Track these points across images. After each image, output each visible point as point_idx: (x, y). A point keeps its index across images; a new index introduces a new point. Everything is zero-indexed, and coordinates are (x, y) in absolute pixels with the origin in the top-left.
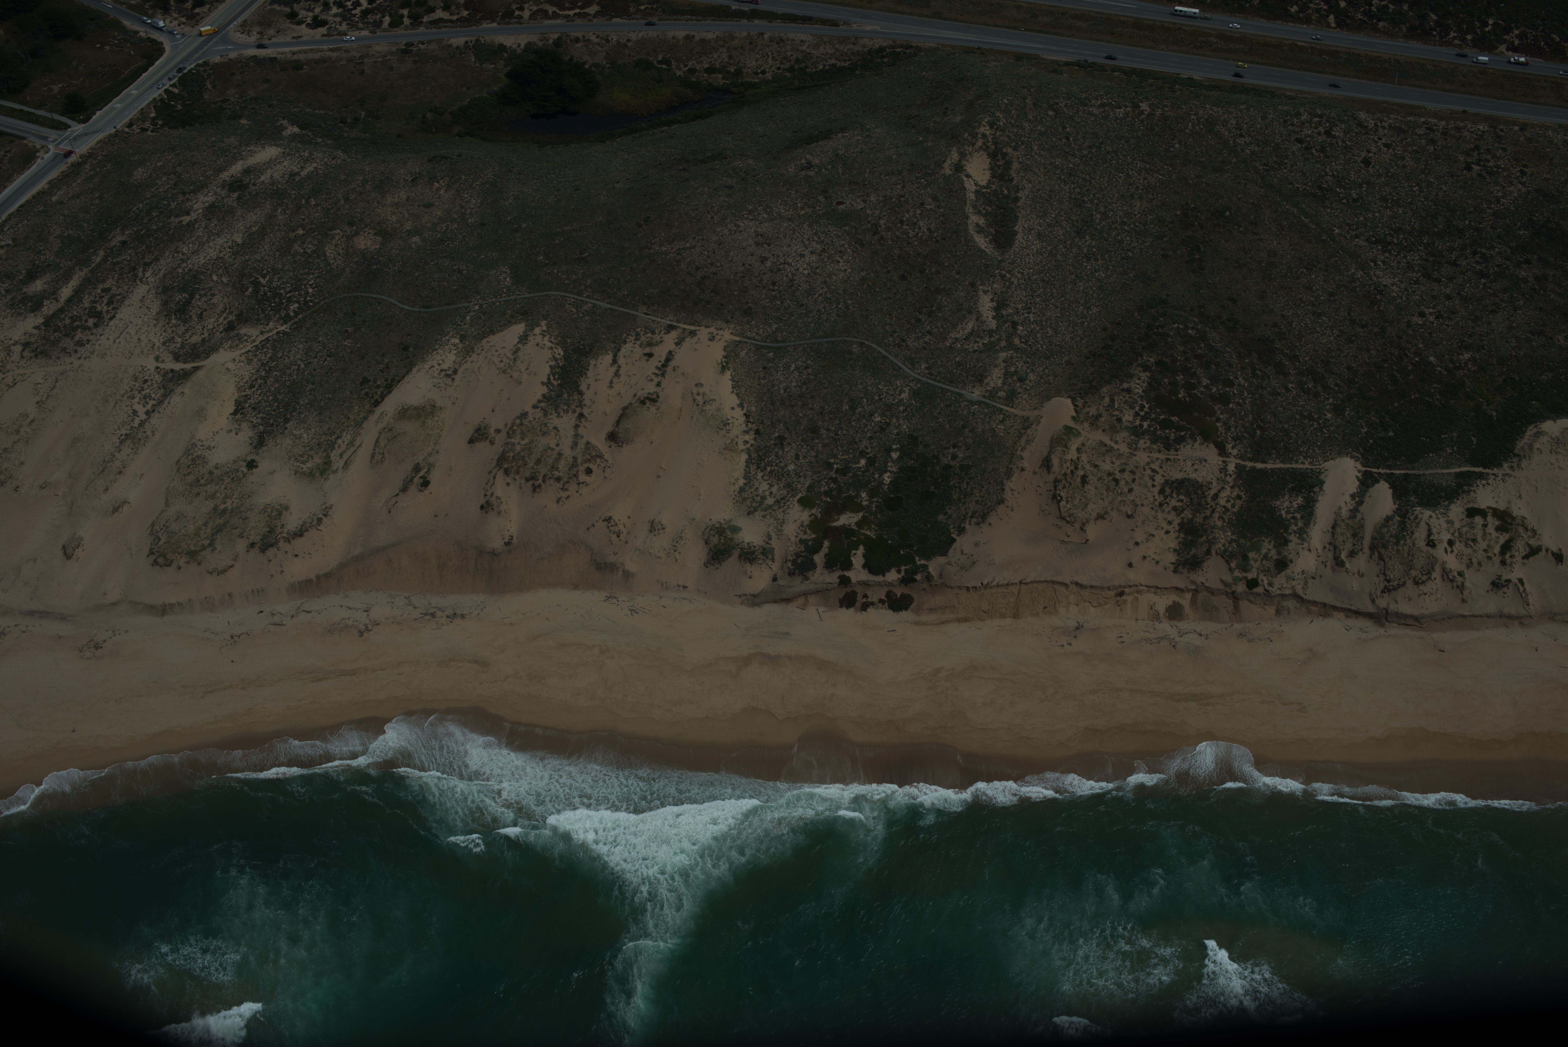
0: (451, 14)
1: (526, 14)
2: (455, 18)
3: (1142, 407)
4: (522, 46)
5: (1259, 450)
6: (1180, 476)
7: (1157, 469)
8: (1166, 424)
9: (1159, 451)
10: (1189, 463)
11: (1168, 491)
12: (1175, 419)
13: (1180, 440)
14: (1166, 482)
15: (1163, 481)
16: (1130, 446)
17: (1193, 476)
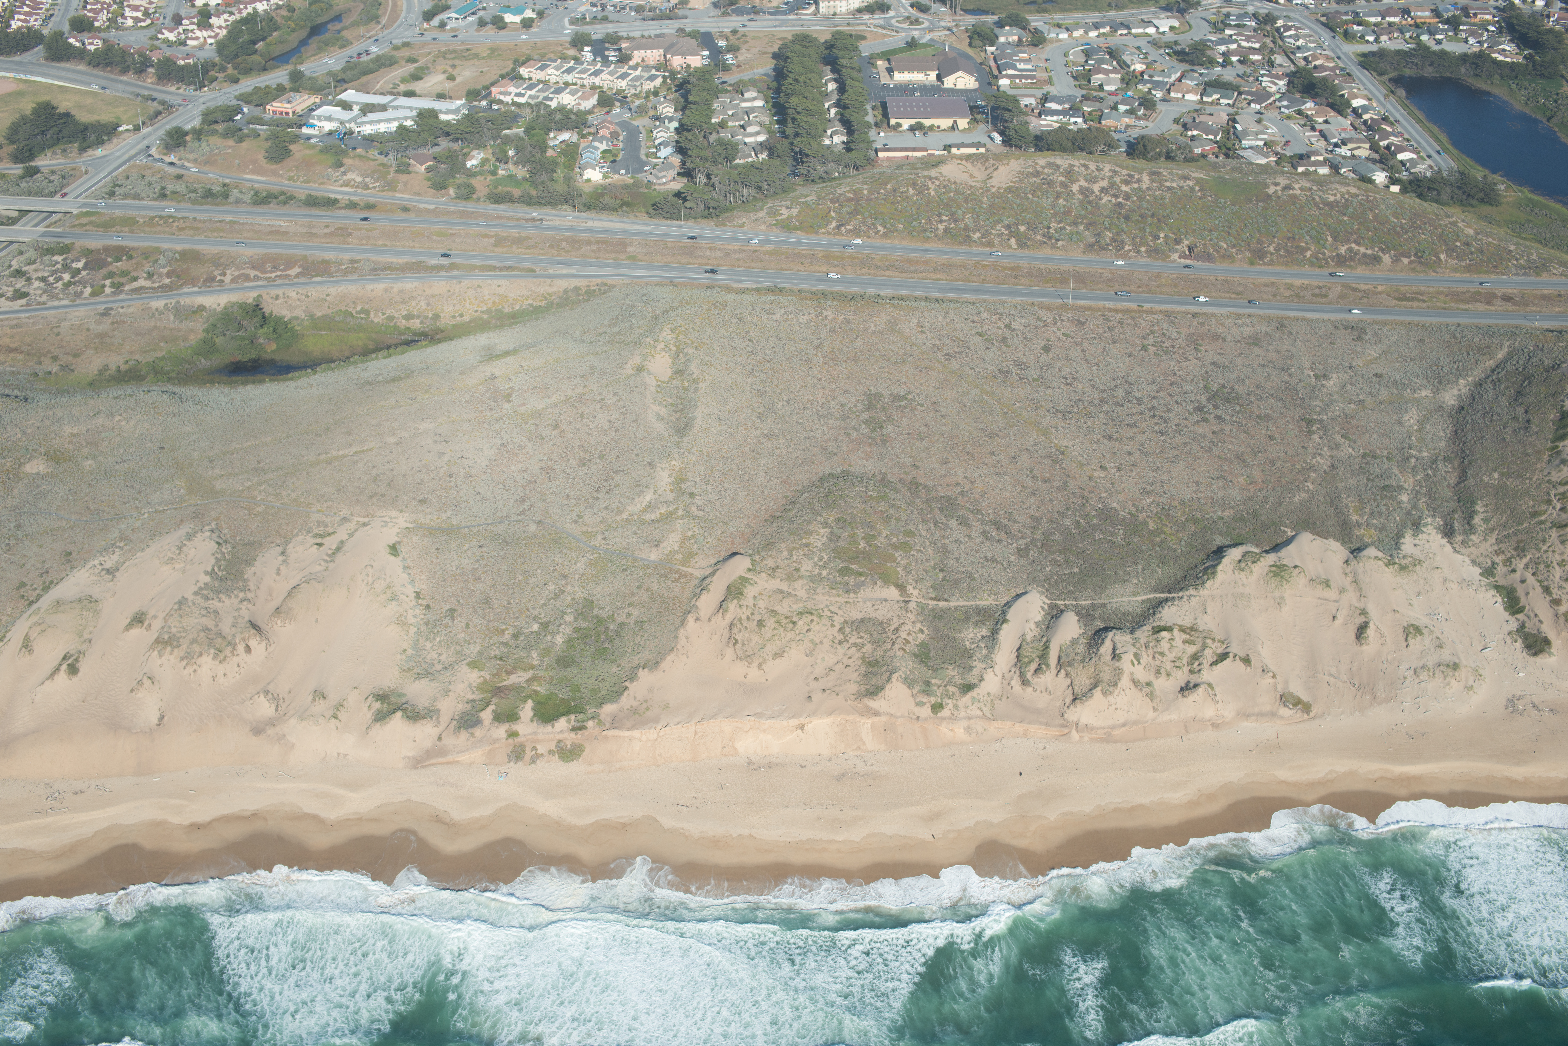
0: (153, 282)
1: (228, 279)
2: (156, 285)
3: (821, 558)
4: (222, 305)
5: (941, 590)
6: (860, 616)
7: (836, 610)
8: (844, 572)
9: (839, 595)
10: (869, 604)
11: (848, 630)
12: (854, 567)
13: (860, 584)
14: (846, 622)
15: (842, 620)
16: (808, 591)
17: (873, 615)
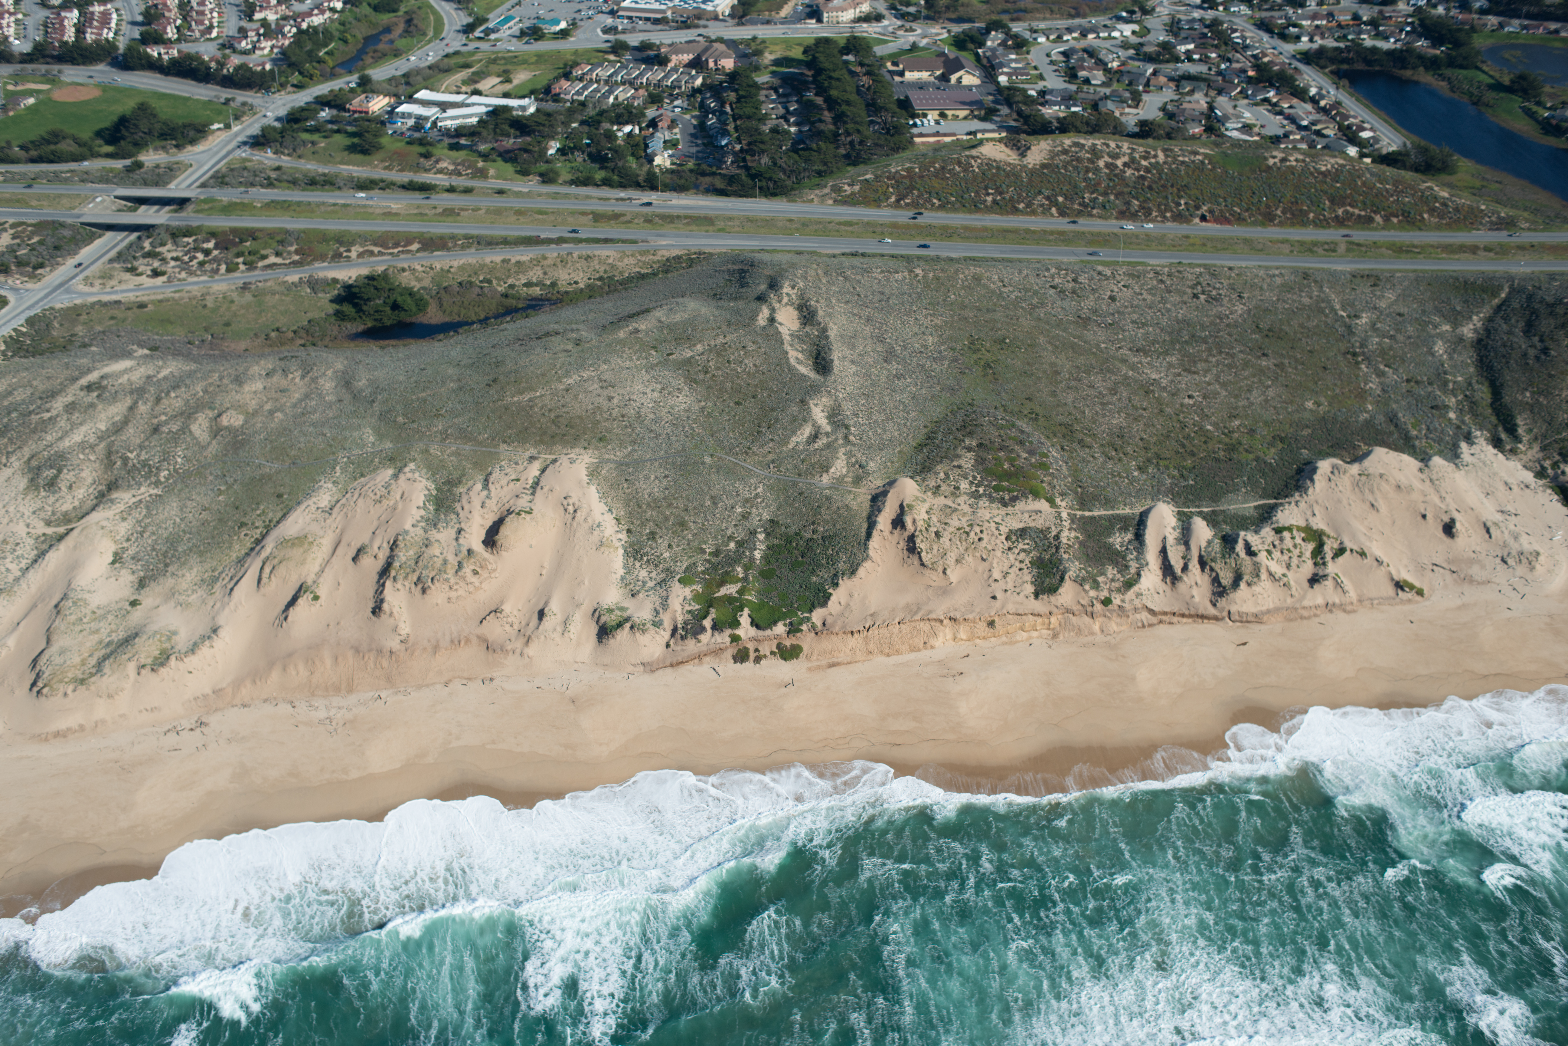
0: (284, 259)
2: (287, 261)
3: (975, 478)
4: (353, 278)
5: (1084, 502)
6: (1021, 526)
7: (1000, 521)
8: (999, 488)
9: (999, 508)
10: (1026, 515)
11: (1014, 538)
13: (1014, 499)
14: (1011, 531)
15: (1007, 530)
16: (971, 506)
17: (1032, 525)
